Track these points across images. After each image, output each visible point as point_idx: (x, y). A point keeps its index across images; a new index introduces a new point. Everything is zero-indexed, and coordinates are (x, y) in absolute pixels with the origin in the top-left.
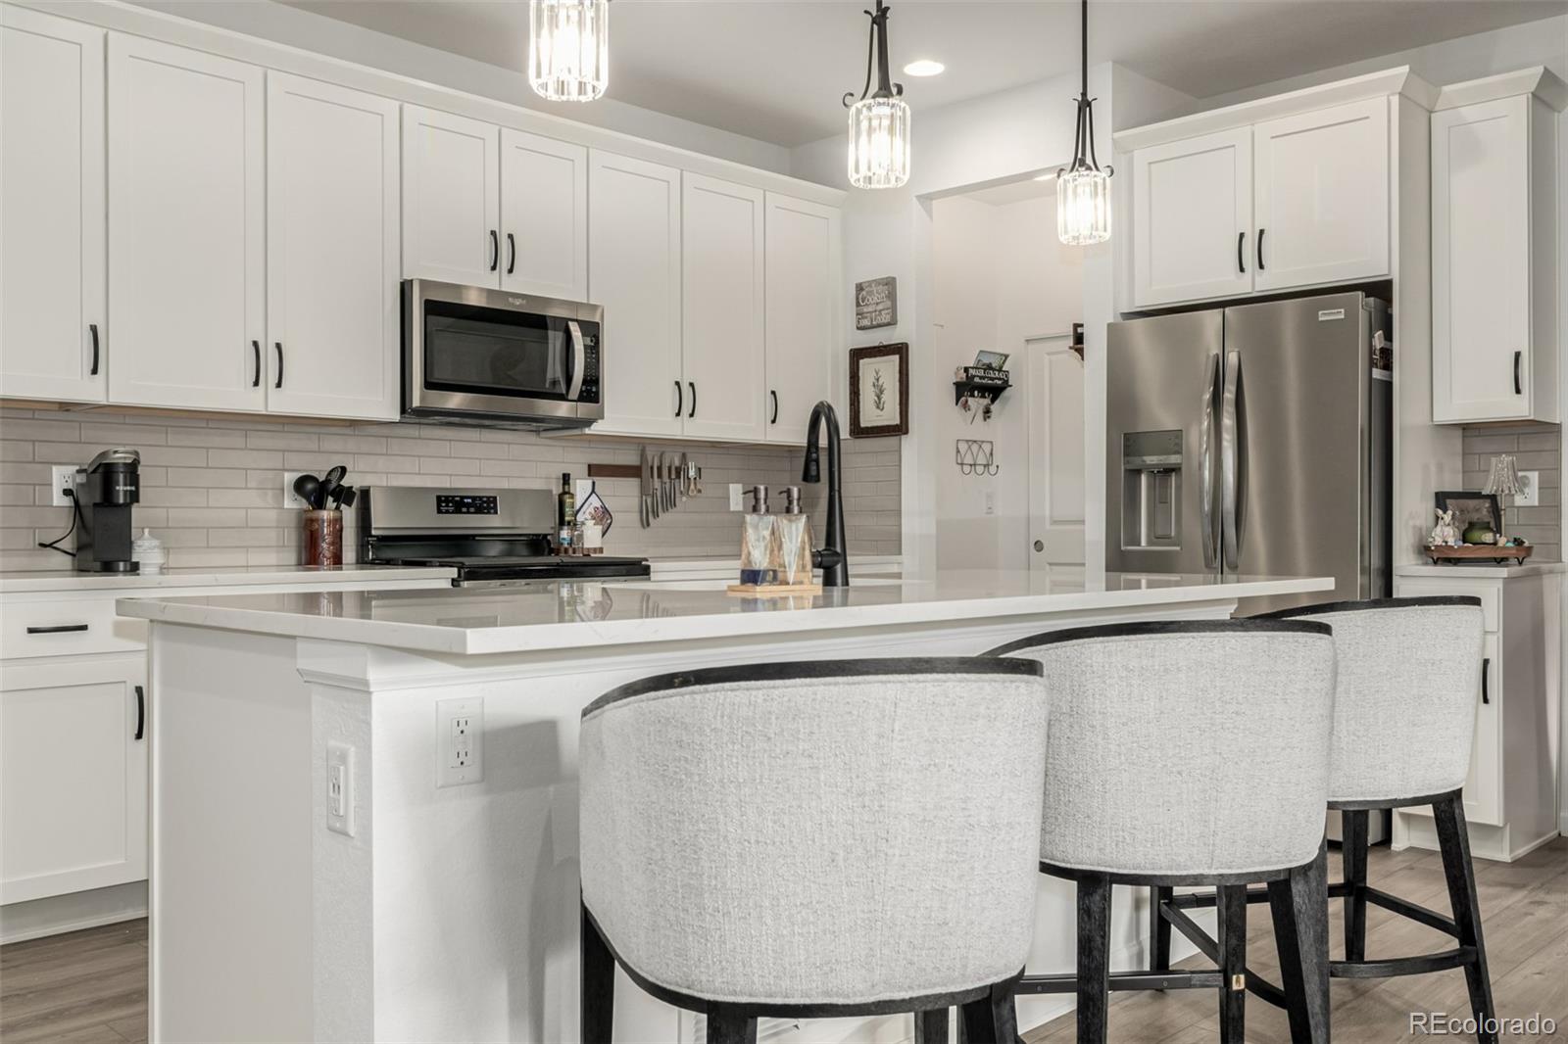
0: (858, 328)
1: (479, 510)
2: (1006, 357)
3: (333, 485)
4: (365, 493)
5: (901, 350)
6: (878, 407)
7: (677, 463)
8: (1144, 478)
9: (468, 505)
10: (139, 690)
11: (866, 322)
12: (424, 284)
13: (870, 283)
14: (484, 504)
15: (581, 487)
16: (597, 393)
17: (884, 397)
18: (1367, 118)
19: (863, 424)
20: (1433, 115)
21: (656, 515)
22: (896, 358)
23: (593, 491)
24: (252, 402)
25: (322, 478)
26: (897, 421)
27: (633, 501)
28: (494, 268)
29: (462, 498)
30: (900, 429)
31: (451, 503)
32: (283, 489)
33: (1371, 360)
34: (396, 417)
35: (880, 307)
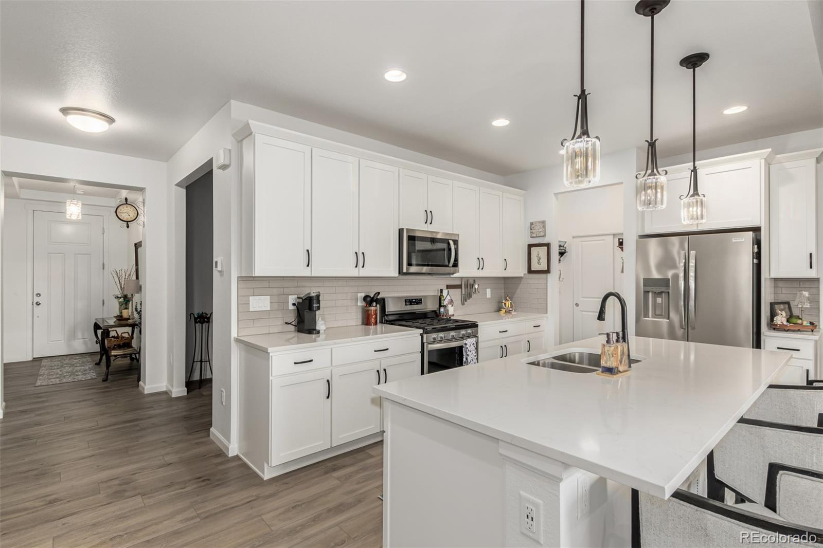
0: (531, 237)
1: (417, 303)
2: (566, 242)
3: (375, 298)
4: (383, 300)
5: (548, 245)
6: (538, 264)
7: (472, 283)
8: (650, 294)
9: (414, 302)
10: (328, 381)
11: (533, 235)
12: (408, 230)
13: (536, 222)
14: (418, 301)
15: (445, 292)
16: (457, 264)
17: (541, 261)
18: (750, 167)
19: (532, 269)
20: (770, 166)
21: (466, 301)
22: (546, 248)
23: (448, 294)
24: (354, 273)
25: (372, 296)
26: (546, 269)
27: (459, 297)
28: (426, 223)
29: (412, 300)
30: (548, 271)
31: (410, 301)
32: (357, 299)
33: (753, 256)
34: (397, 275)
35: (540, 230)
